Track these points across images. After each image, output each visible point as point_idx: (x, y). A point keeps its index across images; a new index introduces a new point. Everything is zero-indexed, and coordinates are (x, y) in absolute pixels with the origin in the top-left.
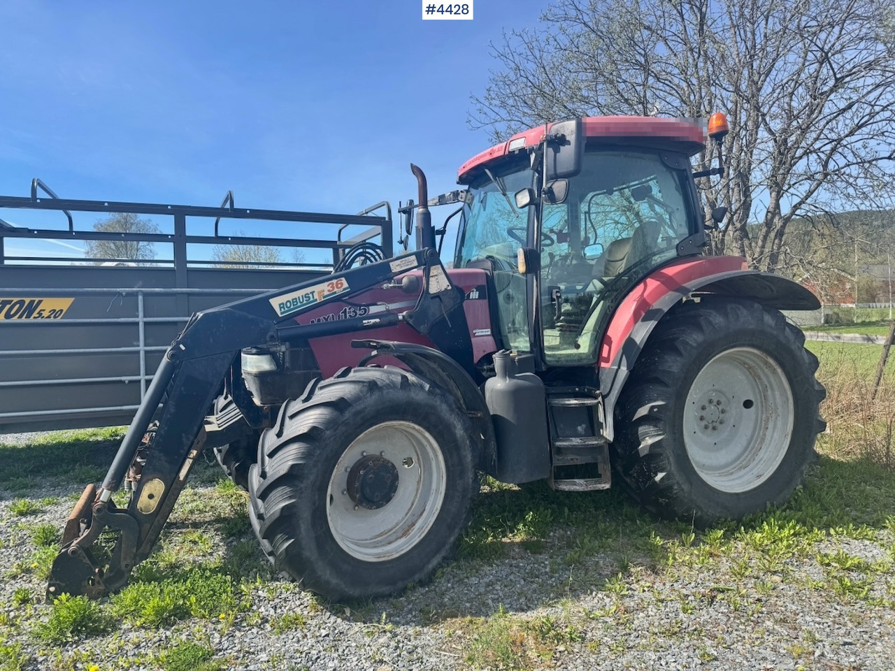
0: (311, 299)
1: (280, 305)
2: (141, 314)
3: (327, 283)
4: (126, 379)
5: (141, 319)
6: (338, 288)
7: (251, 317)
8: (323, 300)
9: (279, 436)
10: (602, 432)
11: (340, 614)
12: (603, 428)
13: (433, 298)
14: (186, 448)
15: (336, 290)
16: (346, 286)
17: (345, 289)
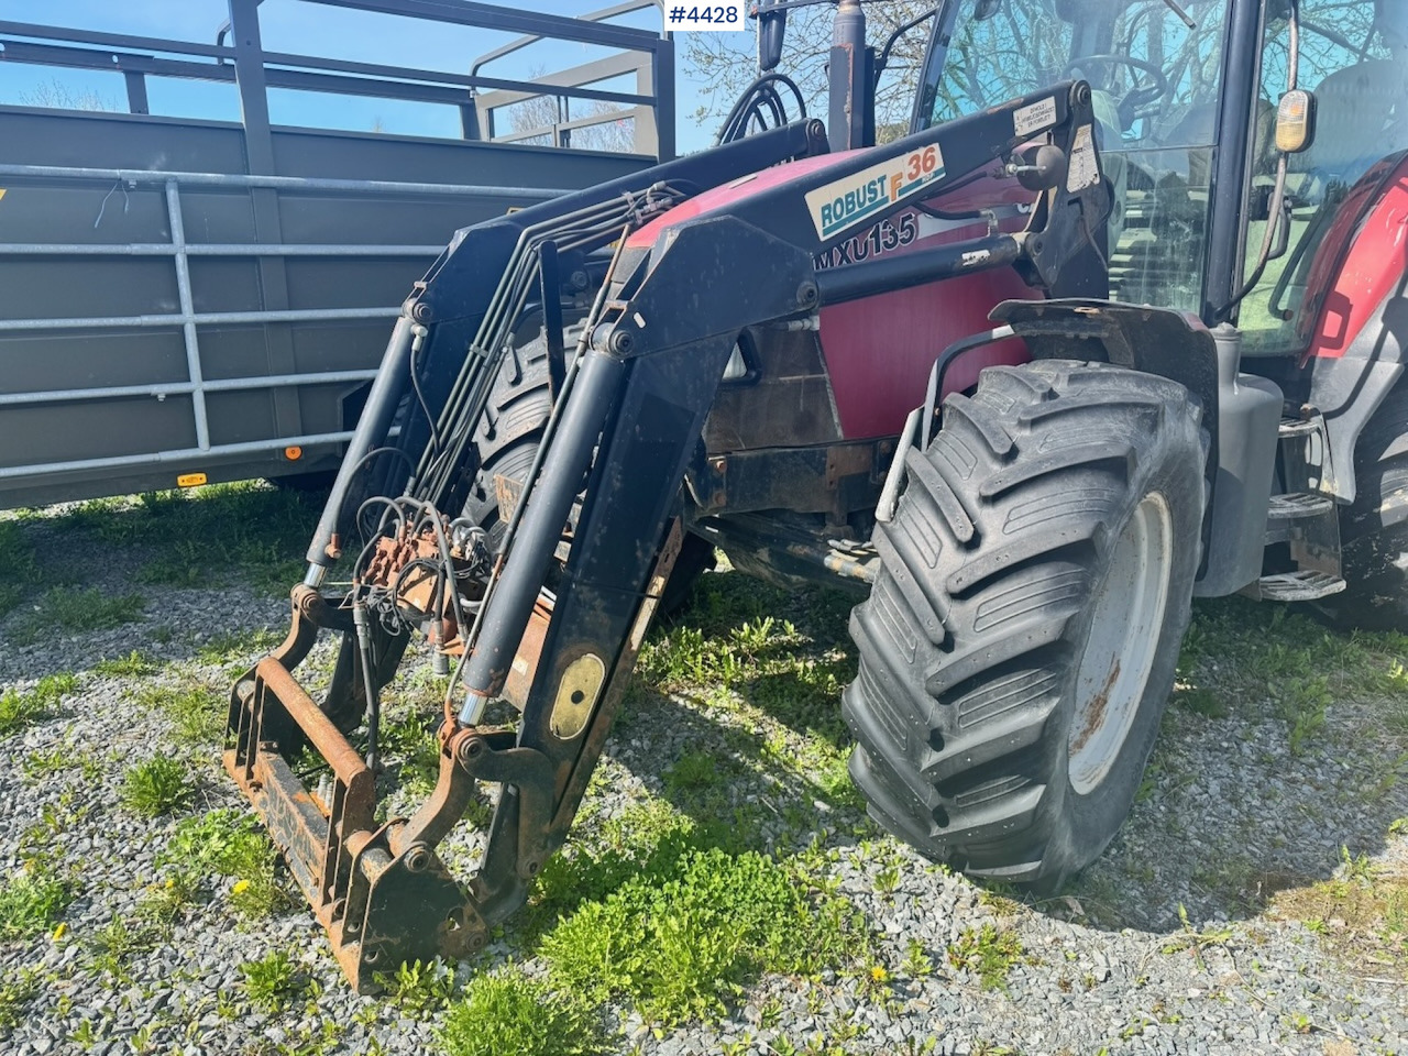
0: (879, 197)
1: (823, 209)
2: (178, 233)
3: (908, 156)
4: (160, 390)
5: (180, 249)
6: (926, 169)
7: (772, 239)
8: (898, 199)
9: (973, 544)
10: (1313, 483)
11: (1060, 913)
12: (1319, 477)
13: (1070, 203)
14: (642, 574)
15: (922, 174)
16: (939, 164)
17: (937, 173)
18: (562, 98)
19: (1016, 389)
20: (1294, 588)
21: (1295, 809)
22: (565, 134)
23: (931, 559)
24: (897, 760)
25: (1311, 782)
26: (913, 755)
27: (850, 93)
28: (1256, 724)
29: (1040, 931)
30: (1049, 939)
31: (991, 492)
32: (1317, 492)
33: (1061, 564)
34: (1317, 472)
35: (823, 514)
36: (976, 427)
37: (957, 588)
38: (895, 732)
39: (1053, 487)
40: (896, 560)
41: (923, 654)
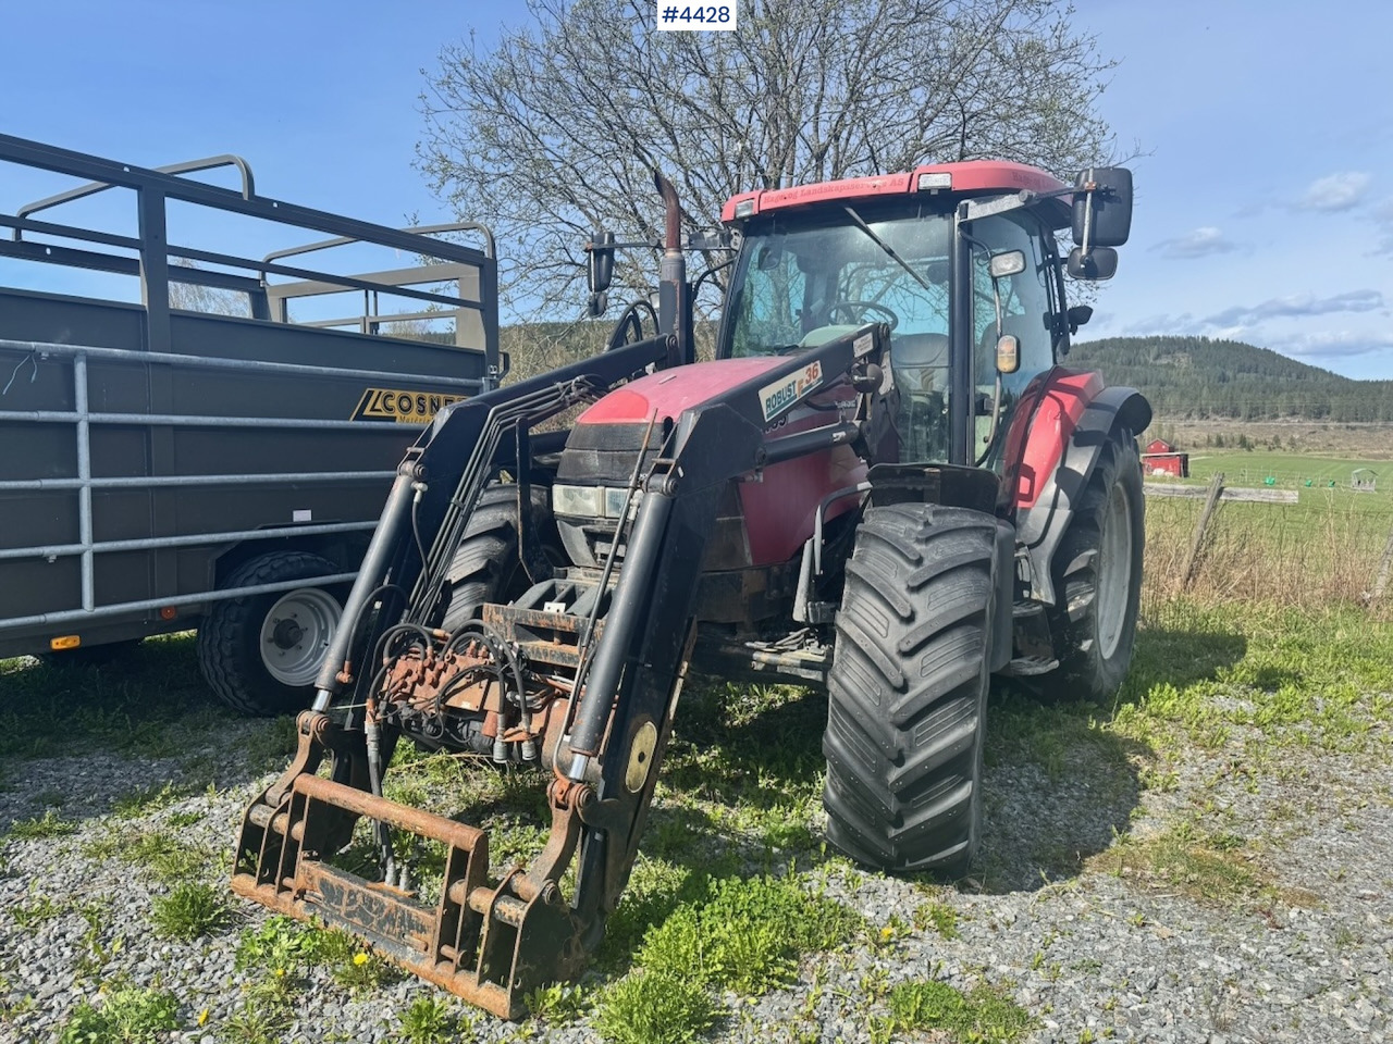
0: (792, 395)
1: (767, 401)
2: (82, 402)
3: (806, 368)
5: (83, 417)
6: (814, 377)
7: (744, 419)
8: (801, 396)
9: (910, 619)
10: (1026, 594)
11: (967, 890)
12: (1030, 590)
13: (881, 401)
14: (676, 660)
15: (812, 380)
16: (820, 374)
17: (819, 380)
18: (371, 293)
19: (904, 521)
20: (1030, 666)
21: (1071, 813)
22: (375, 325)
23: (883, 632)
24: (868, 780)
25: (1072, 797)
26: (880, 775)
27: (678, 316)
28: (1022, 767)
29: (962, 902)
30: (968, 905)
31: (916, 584)
32: (1030, 600)
33: (969, 627)
34: (1028, 586)
35: (735, 624)
36: (890, 544)
37: (905, 648)
38: (866, 759)
39: (952, 578)
40: (859, 634)
41: (887, 698)
